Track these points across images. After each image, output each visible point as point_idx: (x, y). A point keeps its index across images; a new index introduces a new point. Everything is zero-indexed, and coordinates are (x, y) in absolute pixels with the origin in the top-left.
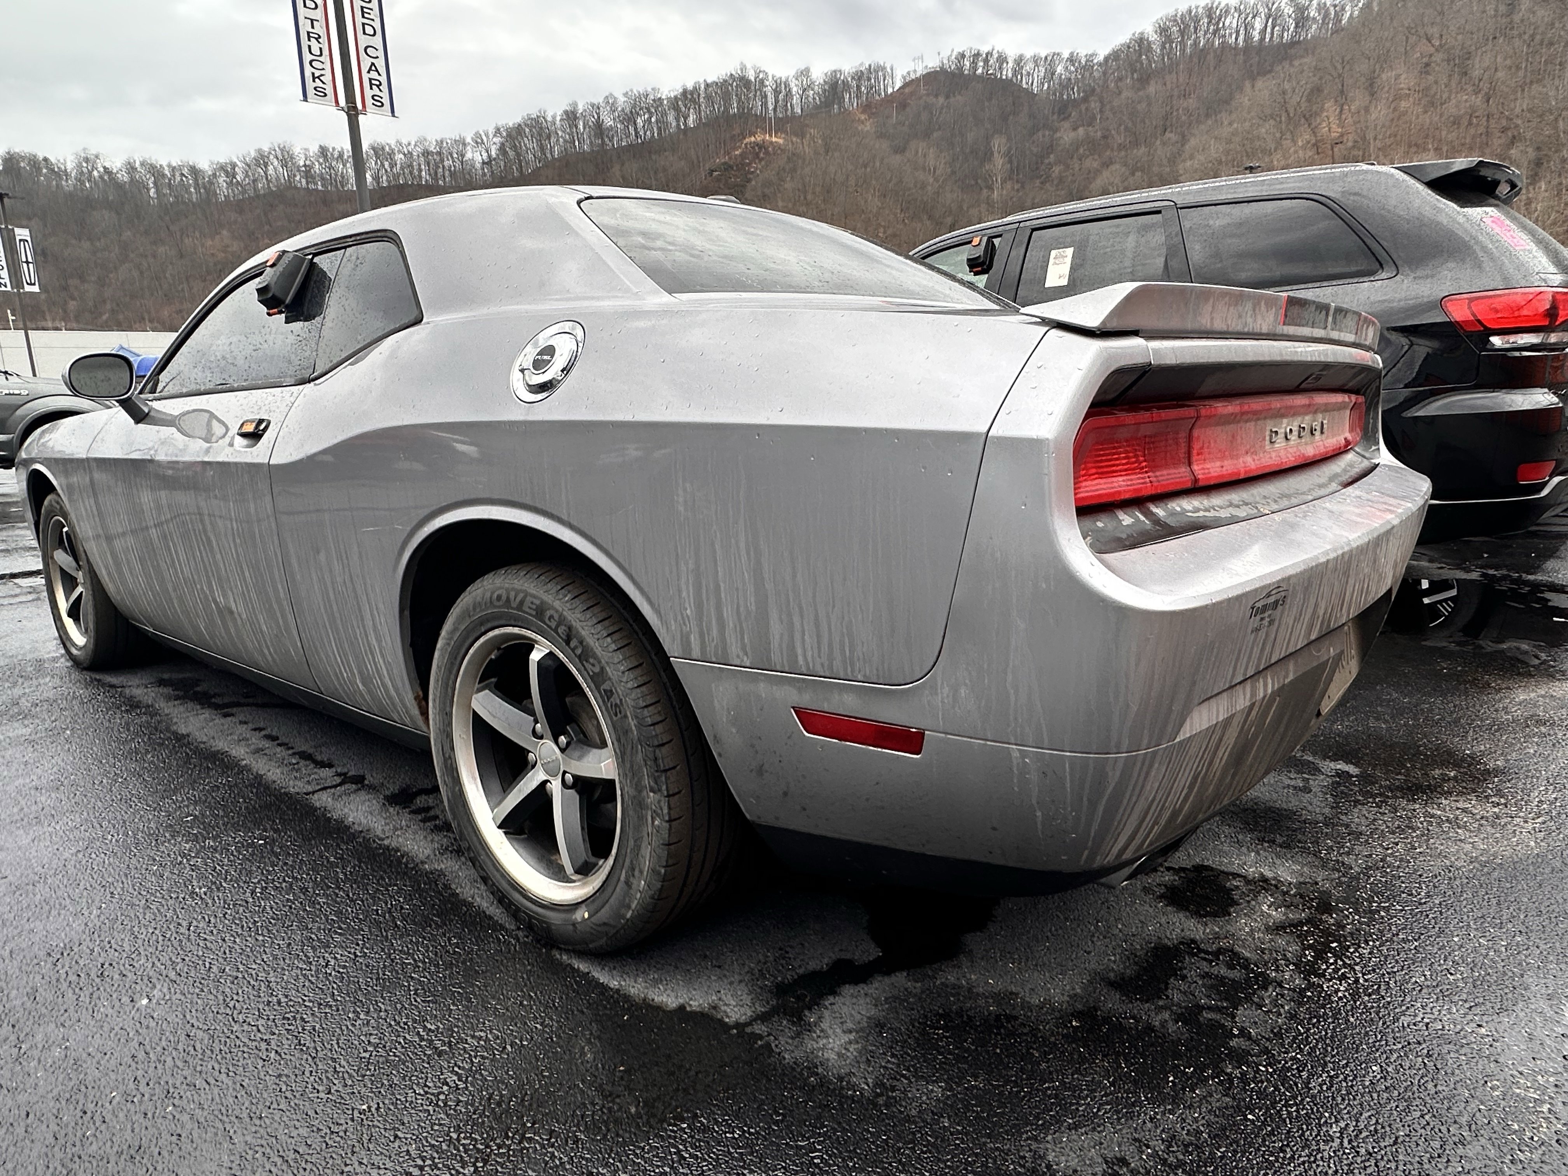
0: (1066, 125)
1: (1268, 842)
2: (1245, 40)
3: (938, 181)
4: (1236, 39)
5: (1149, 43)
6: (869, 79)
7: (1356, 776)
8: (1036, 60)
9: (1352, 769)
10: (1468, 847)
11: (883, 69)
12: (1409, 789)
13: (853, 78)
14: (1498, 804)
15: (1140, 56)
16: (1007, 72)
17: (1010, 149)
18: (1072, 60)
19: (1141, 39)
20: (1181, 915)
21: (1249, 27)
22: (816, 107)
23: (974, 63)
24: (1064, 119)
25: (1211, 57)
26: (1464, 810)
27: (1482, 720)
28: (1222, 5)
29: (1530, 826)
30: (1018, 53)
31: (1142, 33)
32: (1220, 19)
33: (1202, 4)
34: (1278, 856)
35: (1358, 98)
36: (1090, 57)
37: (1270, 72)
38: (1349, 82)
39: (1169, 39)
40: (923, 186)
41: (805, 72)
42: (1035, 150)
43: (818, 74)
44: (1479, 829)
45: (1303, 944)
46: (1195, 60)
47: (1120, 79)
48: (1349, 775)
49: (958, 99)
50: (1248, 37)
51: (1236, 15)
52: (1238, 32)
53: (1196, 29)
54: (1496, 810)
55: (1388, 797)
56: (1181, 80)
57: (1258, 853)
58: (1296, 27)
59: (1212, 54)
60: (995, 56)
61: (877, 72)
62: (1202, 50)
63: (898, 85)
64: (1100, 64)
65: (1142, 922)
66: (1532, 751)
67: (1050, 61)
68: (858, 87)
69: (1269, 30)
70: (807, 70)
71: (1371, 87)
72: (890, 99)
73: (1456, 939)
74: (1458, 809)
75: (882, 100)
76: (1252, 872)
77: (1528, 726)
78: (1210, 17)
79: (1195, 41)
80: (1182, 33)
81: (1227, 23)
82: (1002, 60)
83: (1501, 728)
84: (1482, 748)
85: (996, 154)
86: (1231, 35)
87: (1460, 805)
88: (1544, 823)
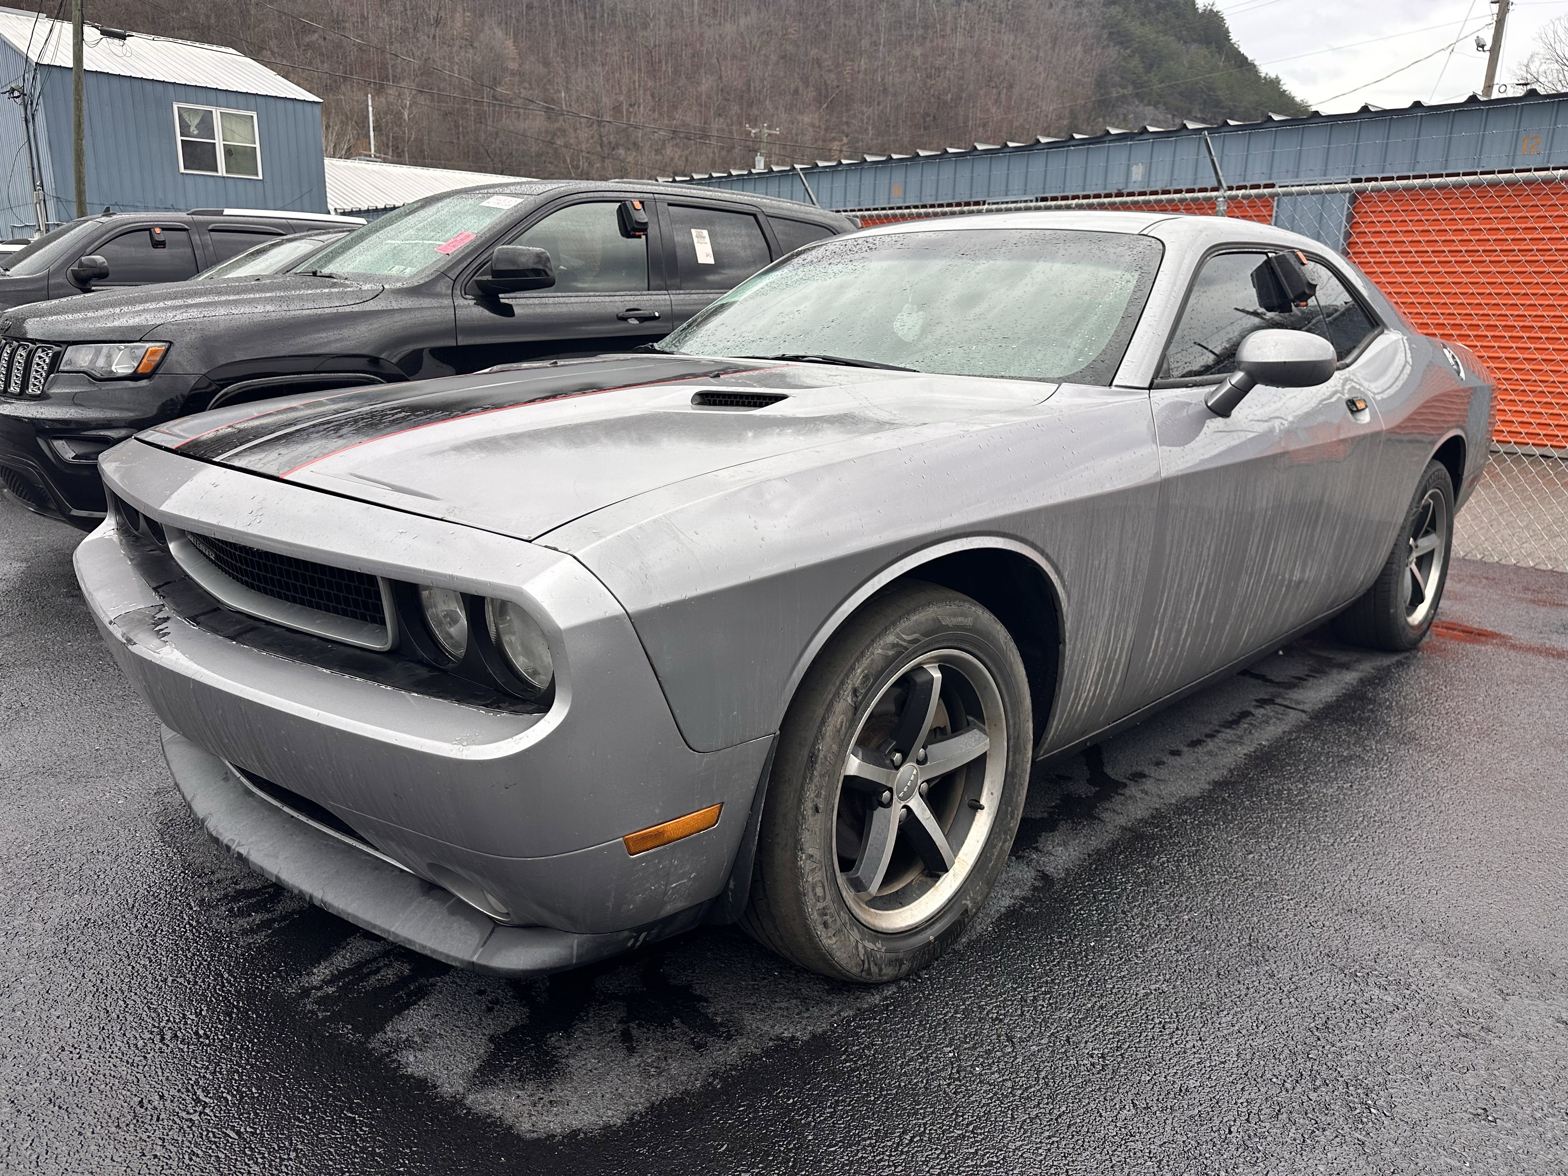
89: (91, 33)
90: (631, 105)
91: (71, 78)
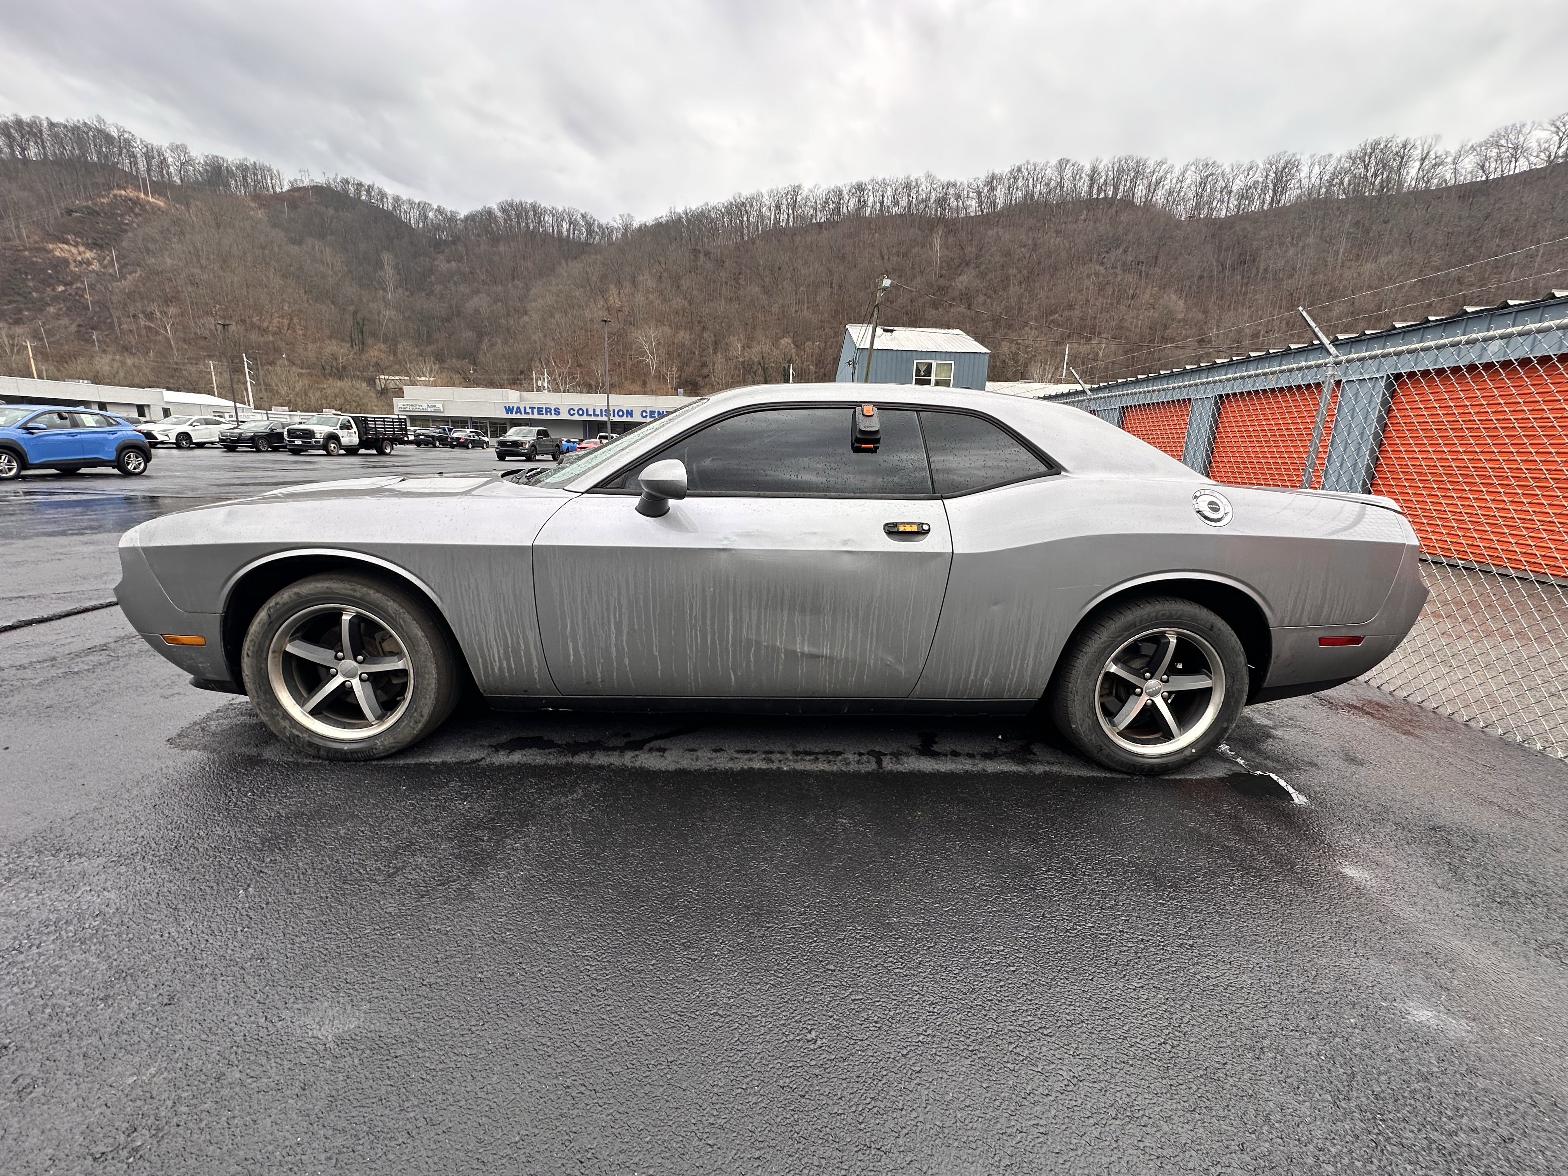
0: (441, 257)
2: (558, 233)
3: (337, 276)
4: (553, 231)
5: (495, 216)
6: (255, 174)
8: (411, 203)
11: (269, 169)
13: (237, 168)
15: (490, 223)
16: (388, 205)
17: (397, 263)
18: (439, 211)
19: (490, 212)
21: (559, 225)
22: (199, 183)
23: (358, 191)
24: (439, 252)
25: (538, 237)
28: (542, 206)
30: (395, 194)
31: (490, 208)
32: (541, 215)
33: (529, 202)
35: (628, 288)
36: (454, 214)
37: (576, 257)
38: (622, 276)
39: (509, 218)
40: (324, 277)
41: (181, 148)
42: (419, 269)
43: (197, 155)
46: (528, 237)
47: (477, 235)
49: (347, 215)
50: (560, 232)
51: (551, 215)
52: (553, 227)
53: (526, 216)
56: (520, 247)
58: (587, 234)
60: (376, 190)
61: (262, 170)
62: (532, 232)
63: (286, 188)
64: (461, 221)
67: (423, 207)
68: (244, 178)
69: (571, 231)
70: (184, 147)
71: (634, 283)
72: (279, 197)
75: (271, 195)
78: (534, 211)
79: (527, 224)
80: (517, 216)
81: (546, 219)
82: (382, 195)
85: (386, 266)
86: (549, 227)
89: (879, 330)
90: (1267, 332)
91: (866, 353)
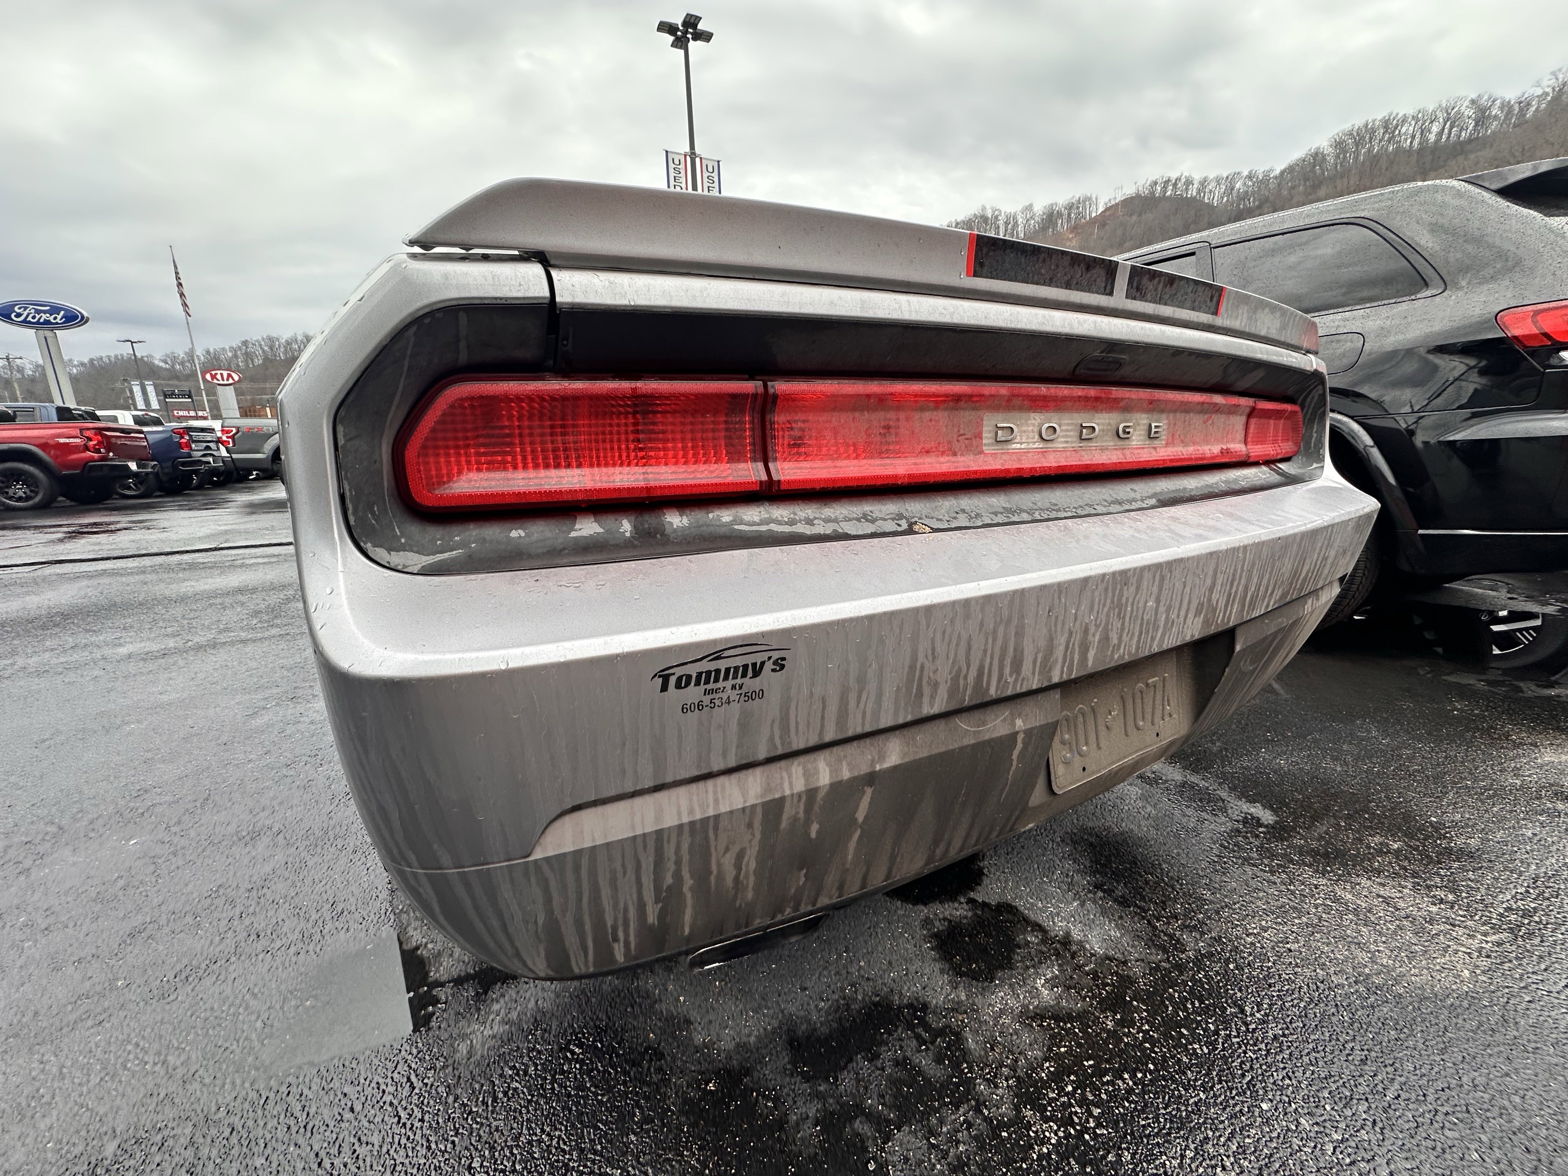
1: (1104, 891)
2: (1420, 143)
4: (1411, 143)
5: (1324, 156)
6: (1078, 208)
7: (1266, 826)
8: (1218, 181)
9: (1267, 817)
10: (1363, 957)
11: (1090, 199)
12: (1326, 855)
13: (1065, 208)
14: (1442, 901)
15: (1315, 166)
16: (1193, 192)
18: (1250, 176)
19: (1316, 154)
20: (938, 966)
21: (1425, 131)
22: (1036, 232)
23: (1165, 189)
25: (1383, 160)
26: (1386, 901)
27: (1476, 780)
28: (1400, 116)
29: (1475, 943)
30: (1203, 176)
31: (1319, 148)
32: (1396, 128)
33: (1380, 118)
34: (1104, 913)
36: (1266, 175)
37: (1443, 166)
39: (1343, 151)
41: (1029, 208)
43: (1039, 208)
44: (1395, 932)
45: (1050, 1050)
46: (1368, 164)
47: (1293, 188)
48: (1259, 823)
49: (1149, 216)
50: (1424, 140)
51: (1413, 123)
52: (1413, 137)
53: (1371, 138)
54: (1434, 909)
55: (1291, 861)
56: (1352, 182)
57: (1082, 904)
58: (1476, 125)
59: (1385, 158)
60: (1183, 180)
61: (1084, 202)
62: (1375, 156)
63: (1100, 210)
64: (1276, 178)
65: (890, 963)
66: (1529, 834)
67: (1231, 180)
68: (1069, 215)
69: (1446, 131)
70: (1031, 205)
72: (1093, 221)
73: (1265, 1106)
74: (1379, 896)
75: (1087, 223)
76: (1058, 926)
77: (1539, 798)
78: (1386, 127)
79: (1369, 149)
80: (1357, 144)
81: (1403, 131)
82: (1189, 182)
83: (1498, 794)
84: (1458, 817)
86: (1406, 140)
87: (1384, 892)
88: (1499, 944)
